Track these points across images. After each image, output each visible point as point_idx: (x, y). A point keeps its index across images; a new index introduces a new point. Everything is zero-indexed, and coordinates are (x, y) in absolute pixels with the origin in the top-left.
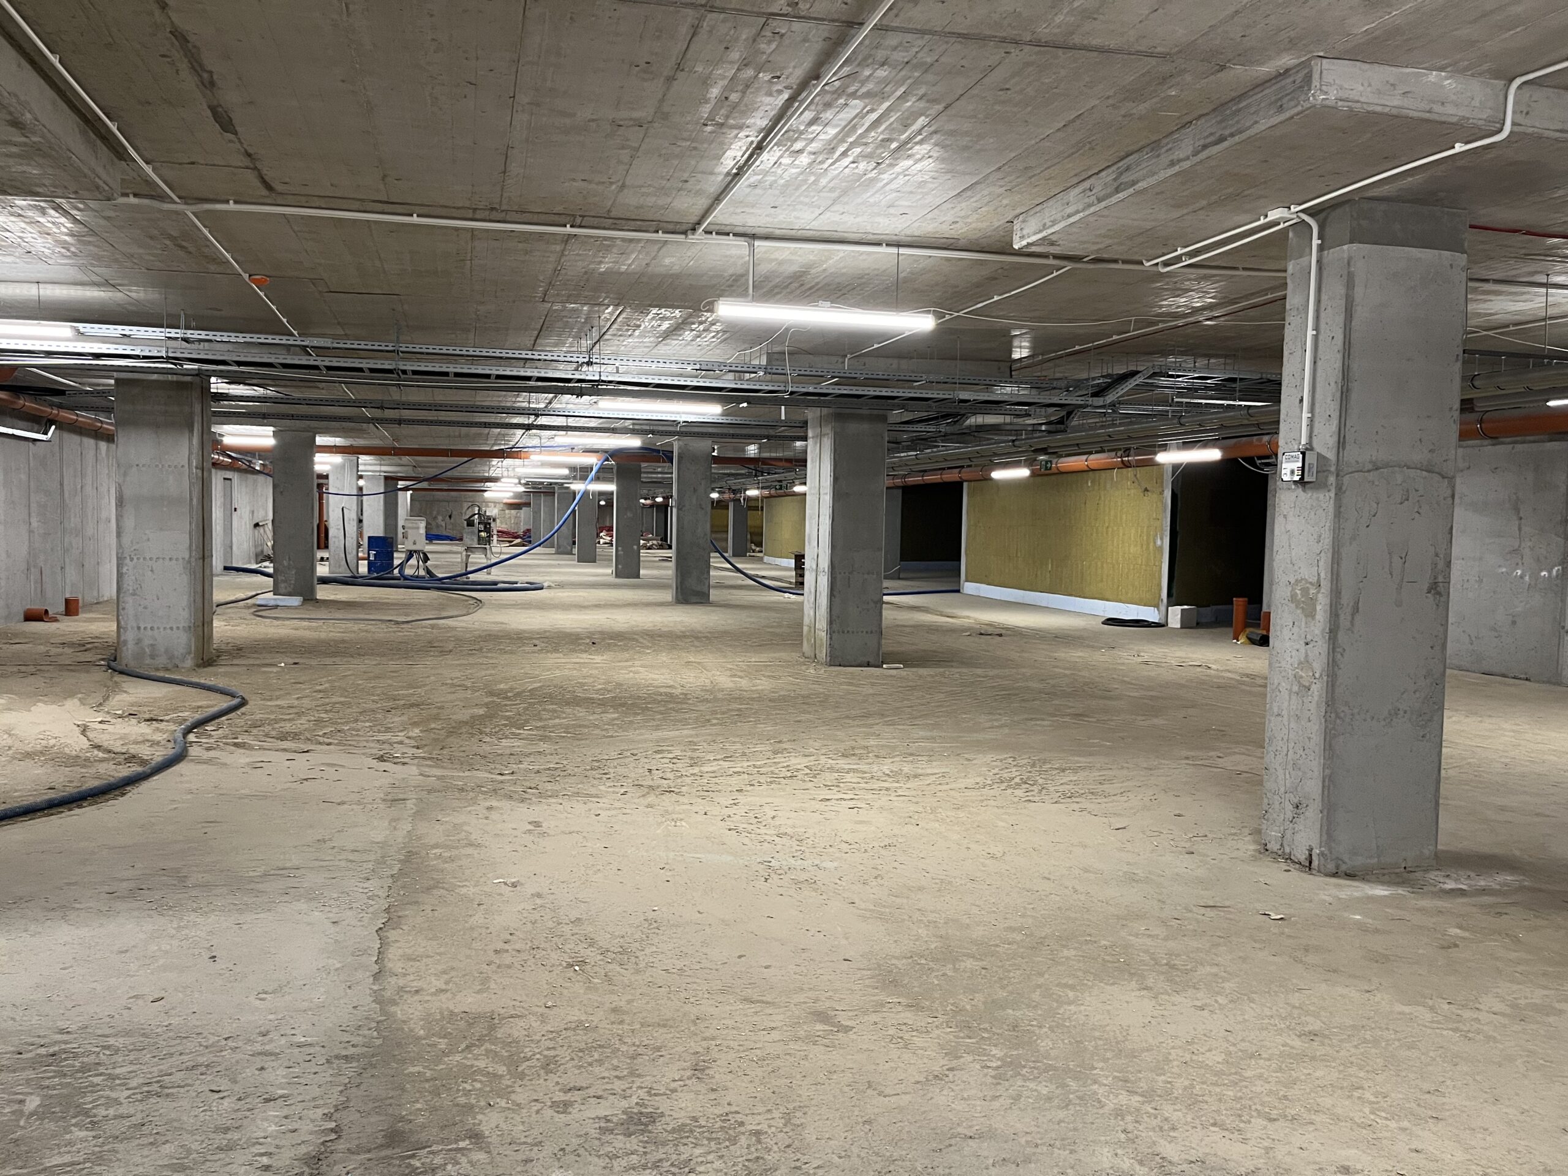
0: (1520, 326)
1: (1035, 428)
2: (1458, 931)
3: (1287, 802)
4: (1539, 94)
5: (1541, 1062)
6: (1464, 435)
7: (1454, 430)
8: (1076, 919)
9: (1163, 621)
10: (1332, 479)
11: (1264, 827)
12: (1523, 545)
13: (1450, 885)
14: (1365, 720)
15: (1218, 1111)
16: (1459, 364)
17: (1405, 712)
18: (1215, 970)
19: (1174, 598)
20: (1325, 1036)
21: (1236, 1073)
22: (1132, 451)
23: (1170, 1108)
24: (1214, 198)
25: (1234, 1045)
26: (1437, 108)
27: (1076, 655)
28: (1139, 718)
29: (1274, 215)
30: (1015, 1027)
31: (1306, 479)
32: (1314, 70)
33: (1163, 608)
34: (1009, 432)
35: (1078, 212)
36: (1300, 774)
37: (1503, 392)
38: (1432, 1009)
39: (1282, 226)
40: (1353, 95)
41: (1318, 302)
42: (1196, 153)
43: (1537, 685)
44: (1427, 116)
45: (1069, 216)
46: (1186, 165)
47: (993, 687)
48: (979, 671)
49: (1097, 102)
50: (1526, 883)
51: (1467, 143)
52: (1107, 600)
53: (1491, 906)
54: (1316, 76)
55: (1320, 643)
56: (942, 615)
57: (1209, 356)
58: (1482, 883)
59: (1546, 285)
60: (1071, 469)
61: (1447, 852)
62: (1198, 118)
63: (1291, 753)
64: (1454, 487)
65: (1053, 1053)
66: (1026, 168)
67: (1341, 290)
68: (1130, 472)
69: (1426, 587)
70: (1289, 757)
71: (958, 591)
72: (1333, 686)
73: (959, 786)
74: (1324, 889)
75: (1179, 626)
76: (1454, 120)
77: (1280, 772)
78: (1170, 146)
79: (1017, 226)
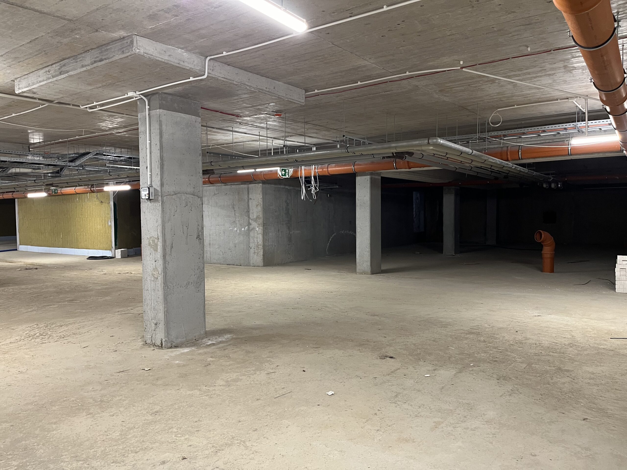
0: (228, 145)
1: (45, 175)
2: (211, 359)
3: (153, 324)
4: (216, 64)
5: (234, 399)
6: (204, 183)
7: (201, 180)
8: (60, 392)
9: (113, 256)
10: (160, 198)
11: (145, 334)
12: (236, 220)
13: (210, 342)
14: (178, 288)
15: (115, 456)
16: (201, 157)
17: (192, 283)
18: (120, 397)
19: (117, 246)
20: (161, 412)
21: (124, 438)
22: (95, 186)
23: (95, 462)
24: (104, 84)
25: (125, 426)
26: (182, 63)
27: (73, 274)
28: (99, 298)
29: (130, 94)
30: (25, 449)
31: (150, 198)
32: (134, 40)
33: (113, 251)
34: (34, 176)
35: (43, 81)
36: (156, 311)
37: (221, 167)
38: (200, 390)
39: (134, 99)
40: (150, 52)
41: (150, 130)
42: (92, 64)
43: (243, 267)
44: (178, 65)
45: (40, 82)
46: (89, 68)
47: (30, 293)
48: (23, 287)
49: (44, 34)
50: (234, 337)
51: (194, 77)
52: (89, 249)
53: (222, 347)
54: (135, 42)
55: (160, 261)
56: (6, 262)
57: (121, 148)
58: (220, 340)
59: (232, 131)
60: (68, 193)
61: (210, 331)
62: (92, 49)
63: (153, 304)
64: (202, 200)
65: (43, 455)
66: (15, 58)
67: (157, 126)
68: (94, 195)
69: (196, 236)
70: (152, 306)
71: (16, 250)
72: (165, 276)
73: (6, 342)
74: (167, 354)
75: (120, 257)
76: (188, 68)
77: (149, 312)
78: (81, 59)
79: (16, 83)
